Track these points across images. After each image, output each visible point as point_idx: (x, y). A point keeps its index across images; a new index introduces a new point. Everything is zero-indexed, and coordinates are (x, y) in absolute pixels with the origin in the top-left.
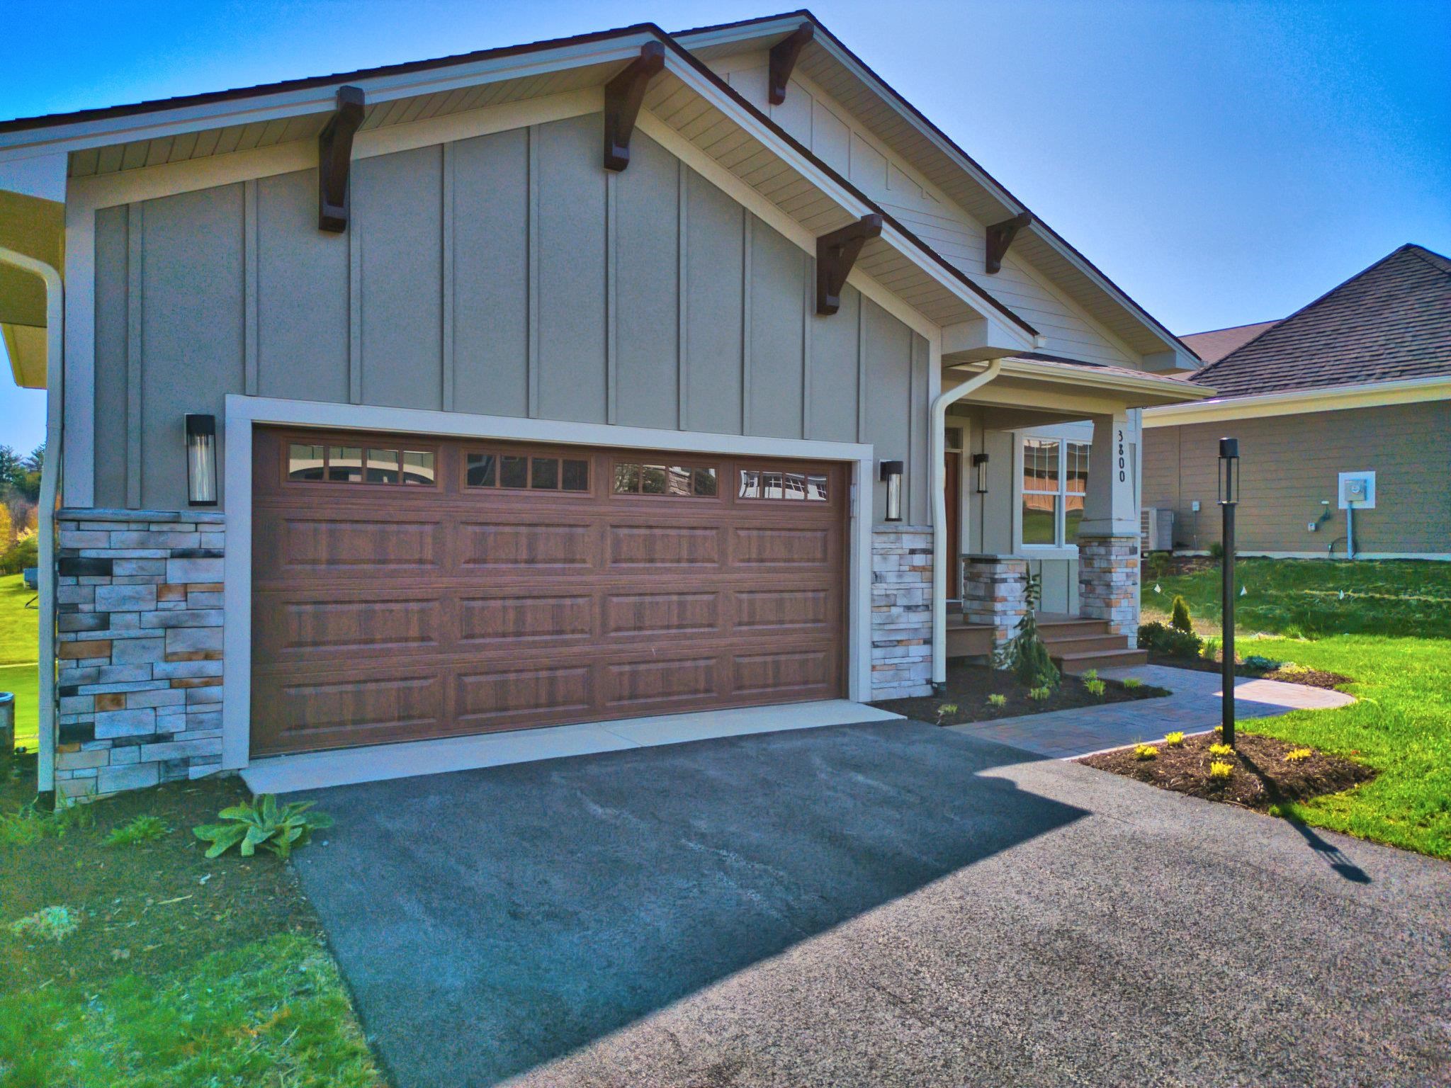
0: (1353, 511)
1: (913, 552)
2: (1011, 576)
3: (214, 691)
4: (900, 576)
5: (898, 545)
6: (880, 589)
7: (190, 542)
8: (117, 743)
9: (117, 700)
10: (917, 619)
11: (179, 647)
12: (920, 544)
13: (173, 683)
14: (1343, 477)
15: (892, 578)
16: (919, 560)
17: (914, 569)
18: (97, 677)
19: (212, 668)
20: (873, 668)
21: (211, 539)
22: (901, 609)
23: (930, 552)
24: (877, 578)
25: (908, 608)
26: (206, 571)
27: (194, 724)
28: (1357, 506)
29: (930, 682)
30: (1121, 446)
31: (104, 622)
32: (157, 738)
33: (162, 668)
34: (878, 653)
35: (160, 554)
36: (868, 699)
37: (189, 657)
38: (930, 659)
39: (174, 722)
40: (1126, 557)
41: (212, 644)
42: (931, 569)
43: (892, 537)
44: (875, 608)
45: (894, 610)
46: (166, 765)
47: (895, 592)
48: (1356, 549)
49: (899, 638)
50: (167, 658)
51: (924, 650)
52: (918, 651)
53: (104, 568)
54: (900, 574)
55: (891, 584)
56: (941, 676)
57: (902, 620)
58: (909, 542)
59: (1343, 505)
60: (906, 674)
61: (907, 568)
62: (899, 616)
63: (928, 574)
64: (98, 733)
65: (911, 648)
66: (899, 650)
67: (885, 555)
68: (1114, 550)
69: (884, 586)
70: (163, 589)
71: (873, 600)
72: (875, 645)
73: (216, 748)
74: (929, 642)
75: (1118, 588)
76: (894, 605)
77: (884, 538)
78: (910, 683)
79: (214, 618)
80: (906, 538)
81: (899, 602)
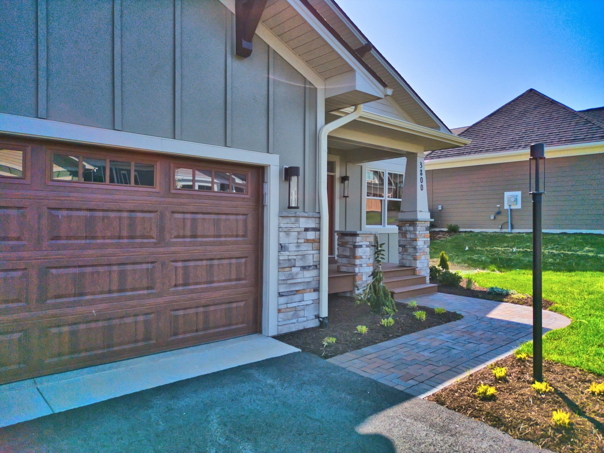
0: (511, 210)
1: (306, 230)
2: (364, 243)
4: (298, 246)
5: (297, 225)
6: (285, 256)
10: (309, 275)
12: (312, 224)
14: (507, 194)
15: (292, 248)
16: (311, 235)
17: (307, 241)
20: (279, 311)
22: (299, 269)
23: (318, 229)
24: (282, 248)
25: (304, 268)
28: (513, 207)
29: (317, 317)
30: (421, 171)
34: (282, 300)
36: (275, 333)
38: (317, 302)
40: (424, 232)
42: (318, 241)
43: (293, 219)
44: (281, 268)
45: (294, 270)
47: (295, 257)
48: (512, 228)
49: (297, 289)
51: (314, 296)
52: (309, 297)
54: (298, 245)
55: (292, 252)
56: (324, 313)
57: (299, 276)
58: (304, 223)
59: (506, 207)
60: (301, 313)
61: (302, 241)
62: (297, 274)
63: (316, 244)
65: (305, 295)
66: (297, 297)
67: (288, 233)
68: (418, 228)
69: (287, 253)
71: (279, 264)
72: (280, 295)
74: (317, 290)
75: (420, 249)
76: (294, 266)
77: (286, 220)
78: (305, 319)
80: (302, 220)
81: (297, 264)
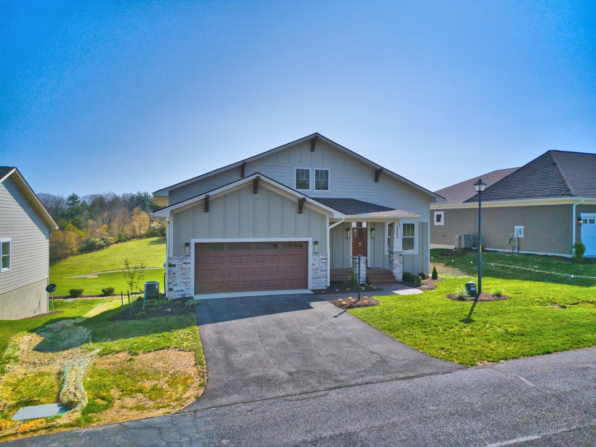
0: (518, 238)
1: (322, 259)
3: (189, 284)
5: (318, 258)
6: (314, 267)
7: (186, 261)
8: (176, 291)
9: (176, 285)
10: (323, 273)
11: (184, 277)
12: (325, 257)
13: (184, 283)
14: (516, 227)
15: (317, 265)
16: (324, 261)
17: (323, 263)
18: (173, 281)
19: (189, 280)
20: (312, 283)
21: (189, 261)
23: (326, 259)
24: (313, 264)
25: (321, 271)
26: (188, 266)
27: (186, 289)
28: (519, 236)
29: (326, 286)
30: (397, 230)
31: (174, 274)
32: (181, 291)
33: (182, 280)
34: (314, 280)
35: (182, 263)
36: (311, 289)
37: (185, 279)
38: (326, 281)
39: (183, 288)
40: (398, 257)
41: (189, 277)
42: (326, 263)
43: (317, 256)
44: (314, 271)
45: (318, 271)
46: (182, 295)
48: (519, 249)
49: (319, 277)
50: (183, 279)
51: (325, 279)
53: (174, 266)
54: (319, 264)
55: (317, 266)
56: (329, 285)
57: (319, 273)
59: (516, 236)
60: (320, 284)
61: (321, 262)
64: (174, 289)
65: (322, 279)
66: (319, 279)
67: (315, 260)
68: (394, 255)
70: (182, 269)
71: (312, 269)
72: (313, 278)
73: (189, 293)
74: (326, 278)
77: (314, 257)
78: (322, 286)
79: (189, 273)
80: (320, 256)
81: (319, 269)
